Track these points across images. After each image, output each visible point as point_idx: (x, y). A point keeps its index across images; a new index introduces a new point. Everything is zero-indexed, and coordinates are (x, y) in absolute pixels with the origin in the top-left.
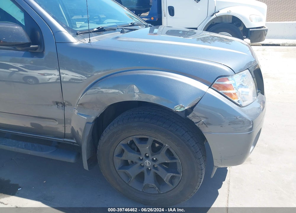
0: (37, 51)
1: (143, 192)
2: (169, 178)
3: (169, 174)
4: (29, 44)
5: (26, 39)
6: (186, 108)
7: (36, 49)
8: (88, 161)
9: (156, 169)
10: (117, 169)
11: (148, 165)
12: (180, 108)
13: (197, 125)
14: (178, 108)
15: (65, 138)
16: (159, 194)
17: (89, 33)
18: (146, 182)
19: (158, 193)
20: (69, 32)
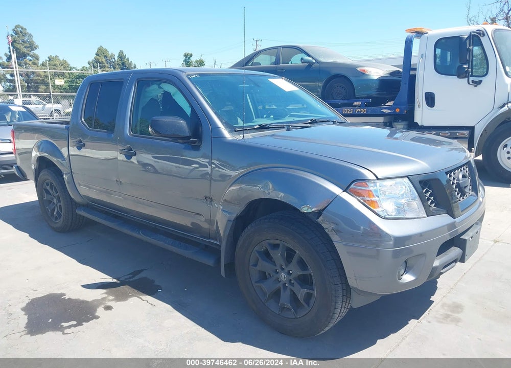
0: (196, 144)
1: (279, 315)
2: (304, 295)
3: (302, 290)
4: (189, 138)
5: (187, 133)
6: (313, 210)
7: (195, 142)
8: (225, 265)
9: (292, 284)
10: (253, 282)
11: (283, 279)
12: (307, 210)
13: (326, 231)
14: (306, 208)
15: (210, 238)
16: (296, 318)
17: (243, 130)
18: (282, 301)
19: (294, 317)
20: (226, 128)
